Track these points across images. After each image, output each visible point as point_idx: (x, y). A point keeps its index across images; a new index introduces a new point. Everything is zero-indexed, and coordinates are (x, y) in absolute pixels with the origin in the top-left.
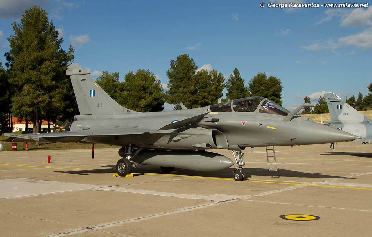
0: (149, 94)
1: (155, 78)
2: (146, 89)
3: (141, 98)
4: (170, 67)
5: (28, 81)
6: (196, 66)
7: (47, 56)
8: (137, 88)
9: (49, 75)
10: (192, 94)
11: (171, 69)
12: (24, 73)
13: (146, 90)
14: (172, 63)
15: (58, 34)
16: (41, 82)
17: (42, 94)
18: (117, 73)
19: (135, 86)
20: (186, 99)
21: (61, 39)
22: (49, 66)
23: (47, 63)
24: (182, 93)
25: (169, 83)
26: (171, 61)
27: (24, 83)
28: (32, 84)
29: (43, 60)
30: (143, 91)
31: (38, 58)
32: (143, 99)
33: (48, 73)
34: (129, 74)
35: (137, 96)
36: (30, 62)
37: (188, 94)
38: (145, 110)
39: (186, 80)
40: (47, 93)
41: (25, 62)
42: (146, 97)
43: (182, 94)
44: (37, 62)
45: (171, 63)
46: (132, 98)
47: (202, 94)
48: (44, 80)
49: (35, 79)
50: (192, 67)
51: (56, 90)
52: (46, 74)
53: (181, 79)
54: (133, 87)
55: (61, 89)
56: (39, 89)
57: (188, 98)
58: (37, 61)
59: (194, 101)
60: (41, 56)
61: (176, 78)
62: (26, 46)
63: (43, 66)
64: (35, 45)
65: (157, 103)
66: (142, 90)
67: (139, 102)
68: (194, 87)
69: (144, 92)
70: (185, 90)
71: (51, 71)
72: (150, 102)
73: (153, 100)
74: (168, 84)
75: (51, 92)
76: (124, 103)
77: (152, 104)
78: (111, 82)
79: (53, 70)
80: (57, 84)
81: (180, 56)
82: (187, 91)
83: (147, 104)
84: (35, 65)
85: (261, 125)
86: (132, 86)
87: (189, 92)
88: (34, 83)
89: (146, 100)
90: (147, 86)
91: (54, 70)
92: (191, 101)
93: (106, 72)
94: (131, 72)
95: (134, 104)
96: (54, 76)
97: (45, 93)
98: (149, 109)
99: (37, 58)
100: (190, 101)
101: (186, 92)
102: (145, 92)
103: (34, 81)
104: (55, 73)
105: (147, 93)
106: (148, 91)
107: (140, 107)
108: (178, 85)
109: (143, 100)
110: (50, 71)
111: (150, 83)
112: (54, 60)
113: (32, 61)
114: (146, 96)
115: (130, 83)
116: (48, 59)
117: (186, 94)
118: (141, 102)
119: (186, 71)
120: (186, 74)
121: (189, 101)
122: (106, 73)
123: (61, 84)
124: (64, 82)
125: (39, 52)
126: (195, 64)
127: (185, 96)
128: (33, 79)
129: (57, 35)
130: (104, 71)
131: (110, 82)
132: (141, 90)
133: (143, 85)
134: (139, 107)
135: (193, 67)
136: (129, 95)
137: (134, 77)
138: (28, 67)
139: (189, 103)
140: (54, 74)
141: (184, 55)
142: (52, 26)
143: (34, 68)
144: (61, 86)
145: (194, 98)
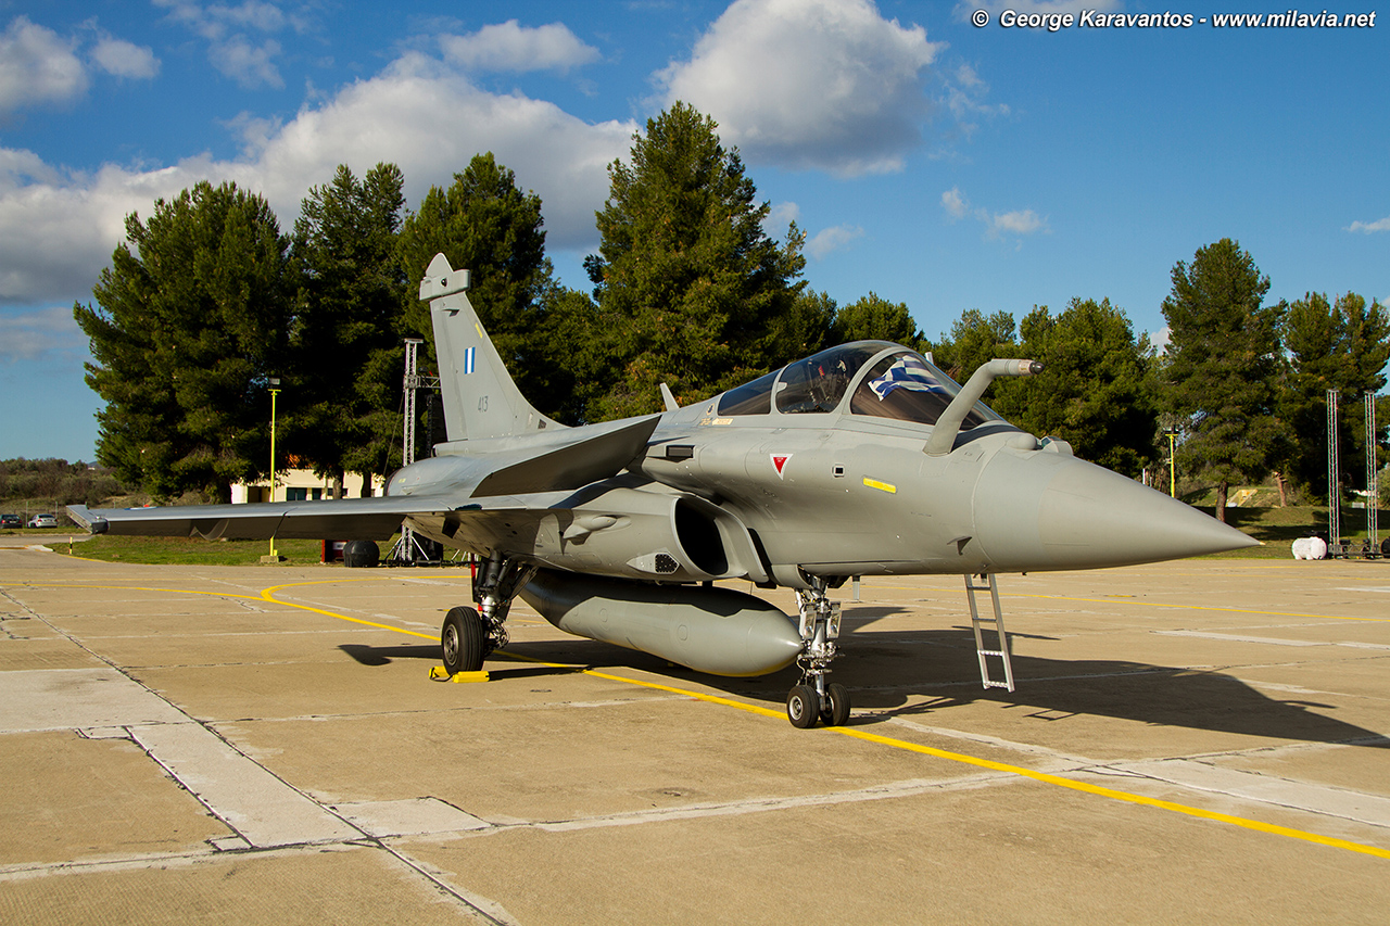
0: (1101, 380)
1: (1130, 328)
2: (1089, 363)
3: (1069, 395)
4: (1173, 286)
5: (643, 343)
6: (1265, 278)
7: (701, 262)
8: (1056, 362)
9: (711, 322)
10: (1249, 376)
11: (1174, 294)
12: (634, 317)
13: (1090, 368)
14: (1178, 272)
15: (754, 190)
16: (682, 346)
17: (692, 383)
18: (1009, 313)
19: (1049, 354)
20: (1227, 395)
21: (765, 205)
22: (708, 292)
23: (703, 283)
24: (1211, 374)
25: (1170, 342)
26: (1176, 266)
27: (633, 351)
28: (656, 352)
29: (692, 275)
30: (1078, 372)
31: (674, 268)
32: (1076, 397)
33: (706, 316)
34: (1034, 315)
35: (1056, 389)
36: (648, 284)
37: (1232, 377)
38: (1084, 435)
39: (1224, 329)
40: (708, 381)
41: (634, 285)
42: (1090, 393)
43: (1210, 381)
44: (671, 282)
45: (1176, 271)
46: (1040, 395)
47: (1305, 379)
48: (691, 337)
49: (665, 335)
50: (1249, 284)
51: (732, 371)
52: (701, 319)
53: (1207, 325)
54: (1042, 358)
55: (753, 368)
56: (681, 368)
57: (1234, 392)
58: (672, 278)
59: (1256, 402)
60: (683, 261)
61: (1190, 324)
62: (641, 232)
63: (690, 294)
64: (664, 226)
65: (1124, 410)
66: (1075, 368)
67: (1063, 408)
68: (1252, 353)
69: (1082, 376)
70: (1224, 364)
71: (714, 308)
72: (1102, 408)
73: (1110, 403)
74: (1166, 346)
75: (720, 377)
76: (1016, 411)
77: (1107, 414)
78: (985, 343)
79: (721, 305)
80: (741, 352)
81: (1208, 247)
82: (1230, 369)
83: (1088, 415)
84: (667, 290)
85: (839, 471)
86: (1039, 357)
87: (1235, 370)
88: (662, 350)
89: (1087, 400)
90: (1092, 355)
91: (724, 305)
92: (1243, 403)
93: (973, 312)
94: (1039, 310)
95: (1045, 414)
96: (725, 324)
97: (702, 380)
98: (1096, 431)
99: (670, 269)
100: (1240, 404)
101: (1228, 373)
102: (1086, 376)
103: (662, 344)
104: (727, 315)
105: (1092, 377)
106: (1096, 370)
107: (1067, 425)
108: (1199, 349)
109: (1078, 400)
110: (713, 310)
111: (1112, 344)
112: (724, 275)
113: (656, 280)
114: (1087, 388)
115: (1034, 346)
116: (707, 271)
117: (1224, 378)
118: (1069, 410)
119: (1224, 298)
120: (1224, 310)
121: (1236, 404)
122: (972, 316)
123: (754, 351)
124: (763, 346)
125: (677, 249)
126: (1258, 272)
127: (1220, 385)
128: (658, 336)
129: (751, 193)
130: (968, 311)
131: (981, 344)
132: (1072, 369)
133: (1079, 352)
134: (1064, 424)
135: (1251, 282)
136: (1031, 387)
137: (1050, 324)
138: (643, 299)
139: (1237, 410)
140: (725, 319)
141: (1222, 241)
142: (737, 165)
143: (662, 302)
144: (752, 358)
145: (1254, 393)
